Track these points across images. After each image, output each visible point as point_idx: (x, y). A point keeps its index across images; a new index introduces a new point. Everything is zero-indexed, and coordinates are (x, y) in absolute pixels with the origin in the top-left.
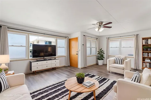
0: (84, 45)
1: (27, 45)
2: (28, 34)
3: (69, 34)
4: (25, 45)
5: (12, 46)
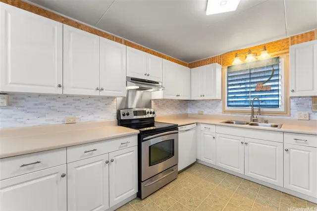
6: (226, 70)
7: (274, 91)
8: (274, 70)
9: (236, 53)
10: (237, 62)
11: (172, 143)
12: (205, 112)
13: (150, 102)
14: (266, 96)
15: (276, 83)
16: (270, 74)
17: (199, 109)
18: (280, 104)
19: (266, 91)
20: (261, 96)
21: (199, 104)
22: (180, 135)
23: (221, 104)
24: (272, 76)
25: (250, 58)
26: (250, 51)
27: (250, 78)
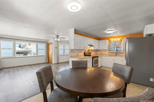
0: (57, 48)
1: (14, 48)
2: (15, 41)
3: (48, 40)
4: (12, 48)
5: (4, 49)
6: (109, 42)
7: (120, 48)
8: (121, 43)
9: (112, 37)
10: (112, 40)
11: (97, 60)
12: (103, 53)
13: (89, 50)
14: (119, 49)
15: (121, 46)
16: (120, 43)
17: (101, 52)
18: (122, 51)
19: (118, 48)
20: (118, 49)
21: (101, 51)
22: (99, 58)
23: (108, 51)
24: (120, 44)
25: (115, 39)
26: (115, 38)
27: (115, 43)
